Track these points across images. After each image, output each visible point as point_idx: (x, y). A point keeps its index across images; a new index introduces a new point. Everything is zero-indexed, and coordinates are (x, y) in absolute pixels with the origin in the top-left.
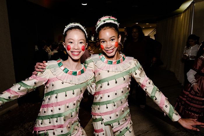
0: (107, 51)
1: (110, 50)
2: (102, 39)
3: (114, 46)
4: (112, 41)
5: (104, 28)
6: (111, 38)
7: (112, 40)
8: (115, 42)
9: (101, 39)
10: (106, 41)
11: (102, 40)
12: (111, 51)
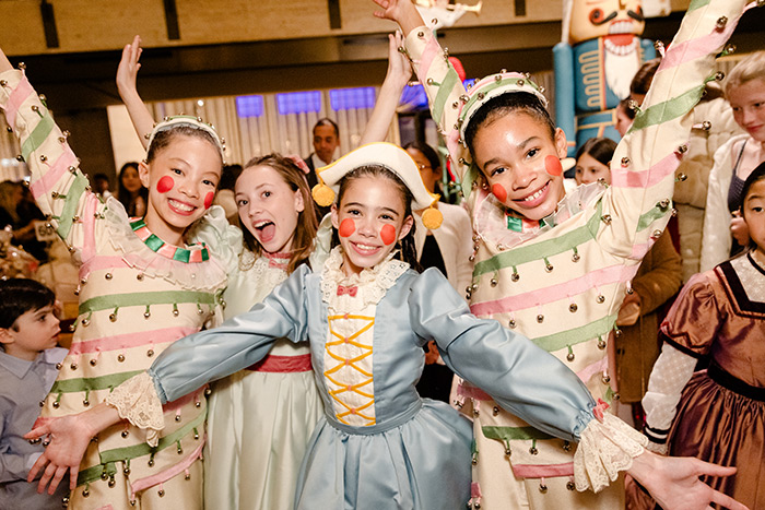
0: (523, 199)
1: (532, 194)
2: (491, 162)
3: (543, 173)
4: (531, 155)
5: (487, 120)
6: (523, 146)
7: (532, 153)
8: (544, 158)
9: (487, 164)
10: (509, 166)
11: (491, 167)
12: (536, 195)
